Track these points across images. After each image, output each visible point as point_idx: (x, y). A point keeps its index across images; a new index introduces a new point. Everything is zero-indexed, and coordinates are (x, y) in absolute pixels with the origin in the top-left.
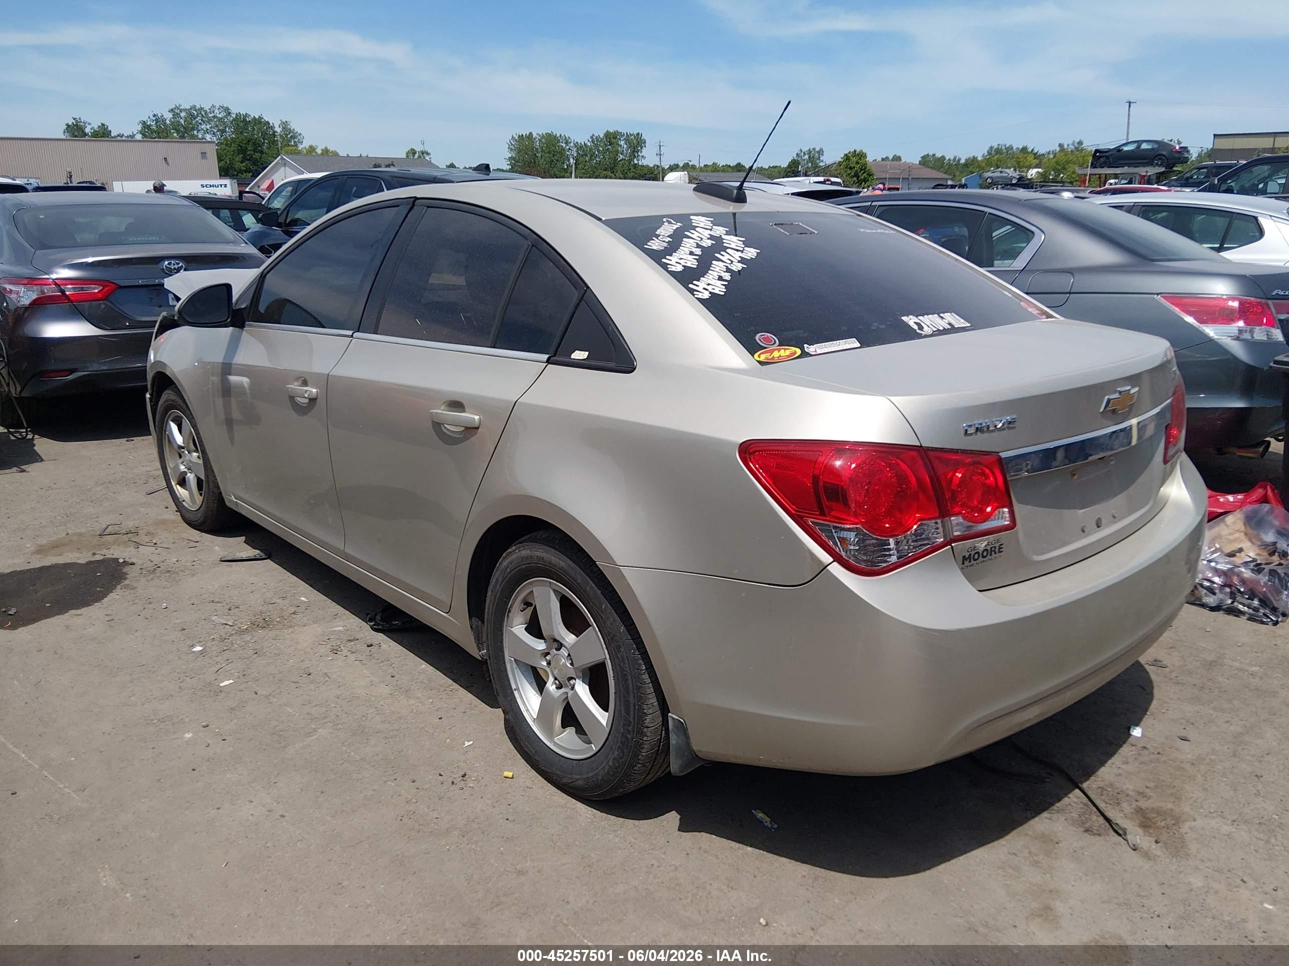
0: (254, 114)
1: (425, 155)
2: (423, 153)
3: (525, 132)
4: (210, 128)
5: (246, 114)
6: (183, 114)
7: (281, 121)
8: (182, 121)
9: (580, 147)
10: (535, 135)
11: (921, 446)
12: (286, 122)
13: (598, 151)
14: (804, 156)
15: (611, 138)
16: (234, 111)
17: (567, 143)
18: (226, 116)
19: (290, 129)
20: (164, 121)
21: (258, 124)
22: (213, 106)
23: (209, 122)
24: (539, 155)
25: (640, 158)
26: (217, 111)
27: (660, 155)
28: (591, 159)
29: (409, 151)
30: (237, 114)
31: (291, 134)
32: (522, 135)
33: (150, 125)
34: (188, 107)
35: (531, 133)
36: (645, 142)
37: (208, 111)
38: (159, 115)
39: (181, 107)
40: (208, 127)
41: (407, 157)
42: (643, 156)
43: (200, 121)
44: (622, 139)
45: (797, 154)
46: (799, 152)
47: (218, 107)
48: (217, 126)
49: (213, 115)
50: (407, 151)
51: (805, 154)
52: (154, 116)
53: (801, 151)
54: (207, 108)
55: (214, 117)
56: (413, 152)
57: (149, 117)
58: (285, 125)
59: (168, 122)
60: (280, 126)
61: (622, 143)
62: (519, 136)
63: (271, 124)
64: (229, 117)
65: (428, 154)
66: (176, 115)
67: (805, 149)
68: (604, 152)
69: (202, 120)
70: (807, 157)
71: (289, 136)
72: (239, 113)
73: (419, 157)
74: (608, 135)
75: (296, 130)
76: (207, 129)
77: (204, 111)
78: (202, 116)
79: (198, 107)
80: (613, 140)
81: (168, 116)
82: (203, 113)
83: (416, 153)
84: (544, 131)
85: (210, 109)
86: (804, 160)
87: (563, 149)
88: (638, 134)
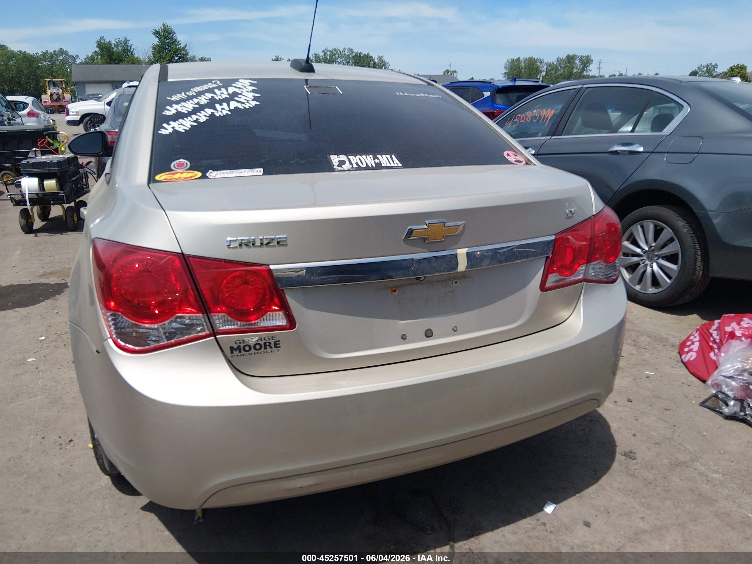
0: (365, 52)
1: (454, 73)
2: (453, 72)
3: (515, 57)
4: (342, 61)
5: (361, 53)
6: (329, 53)
7: (379, 56)
8: (328, 57)
9: (549, 65)
10: (521, 59)
11: (182, 254)
12: (381, 56)
13: (561, 67)
14: (703, 68)
15: (570, 59)
16: (355, 51)
17: (541, 63)
18: (351, 54)
19: (383, 60)
20: (319, 57)
21: (366, 58)
22: (345, 48)
23: (342, 56)
24: (523, 71)
25: (588, 71)
26: (346, 51)
27: (599, 68)
28: (556, 72)
29: (445, 71)
30: (356, 52)
31: (383, 63)
32: (514, 59)
33: (312, 59)
34: (331, 49)
35: (519, 58)
36: (592, 61)
37: (342, 51)
38: (317, 54)
39: (328, 49)
40: (341, 60)
41: (444, 74)
42: (590, 70)
43: (337, 57)
44: (577, 59)
45: (698, 68)
46: (700, 66)
47: (347, 48)
48: (346, 59)
49: (344, 53)
50: (444, 71)
51: (704, 67)
52: (315, 54)
53: (701, 65)
54: (341, 50)
55: (345, 54)
56: (448, 71)
57: (312, 55)
58: (380, 58)
59: (321, 58)
60: (377, 59)
61: (577, 62)
62: (512, 60)
63: (373, 58)
64: (352, 55)
65: (456, 72)
66: (325, 54)
67: (705, 64)
68: (564, 68)
69: (338, 56)
70: (705, 69)
71: (382, 65)
72: (358, 52)
73: (451, 74)
74: (568, 57)
75: (386, 61)
76: (340, 61)
77: (340, 51)
78: (339, 54)
79: (337, 49)
80: (571, 60)
81: (321, 54)
82: (339, 52)
83: (449, 72)
84: (528, 56)
85: (343, 50)
86: (703, 71)
87: (539, 67)
88: (588, 56)
